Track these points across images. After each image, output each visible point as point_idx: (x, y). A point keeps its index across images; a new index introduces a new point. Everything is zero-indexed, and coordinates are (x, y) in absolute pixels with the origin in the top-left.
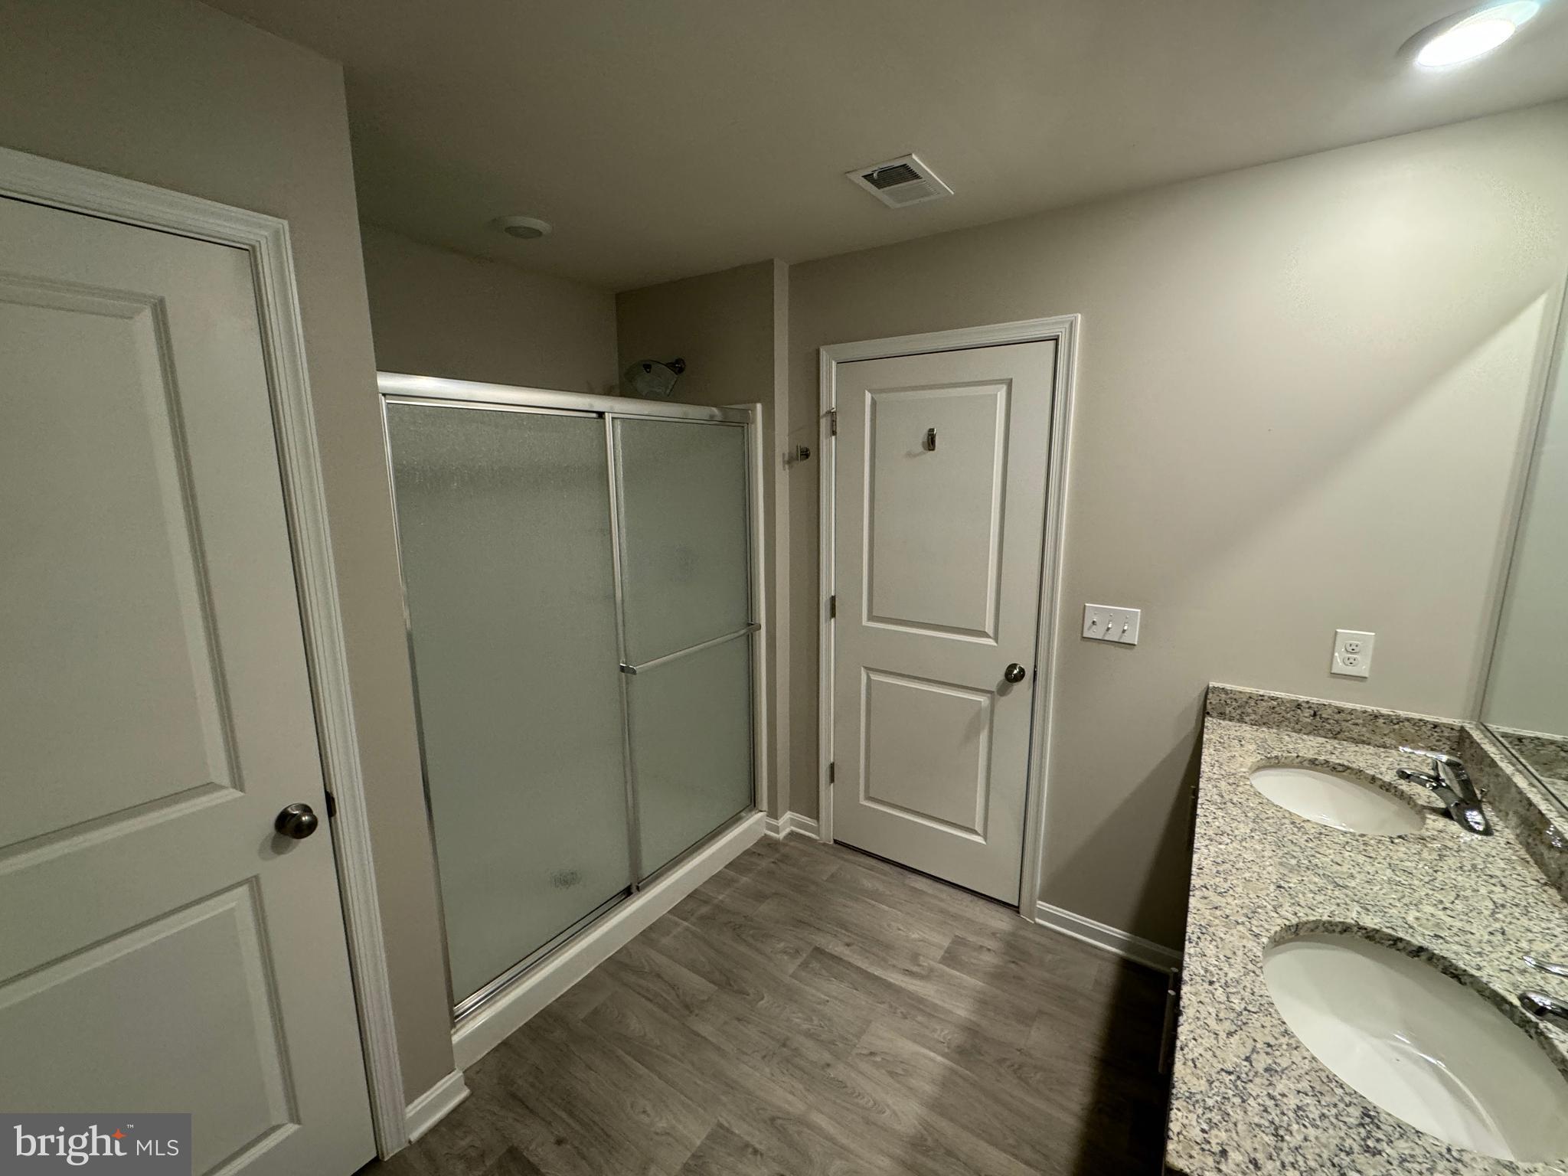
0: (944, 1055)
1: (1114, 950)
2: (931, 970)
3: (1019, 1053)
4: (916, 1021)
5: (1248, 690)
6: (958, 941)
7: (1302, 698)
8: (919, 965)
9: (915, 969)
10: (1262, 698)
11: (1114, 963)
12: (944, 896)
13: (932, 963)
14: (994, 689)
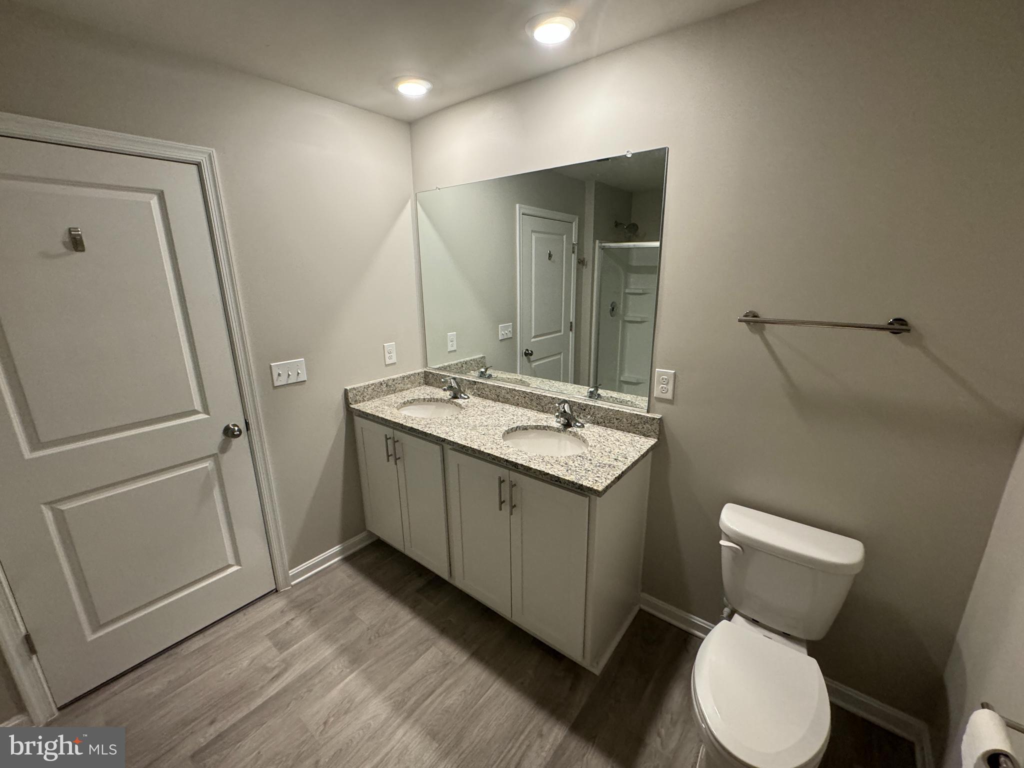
0: (352, 672)
1: (336, 560)
2: (284, 661)
3: (369, 631)
4: (318, 683)
5: (362, 384)
6: (272, 636)
7: (381, 380)
8: (274, 668)
9: (275, 672)
10: (369, 386)
11: (343, 564)
12: (223, 632)
13: (278, 659)
14: (216, 451)
